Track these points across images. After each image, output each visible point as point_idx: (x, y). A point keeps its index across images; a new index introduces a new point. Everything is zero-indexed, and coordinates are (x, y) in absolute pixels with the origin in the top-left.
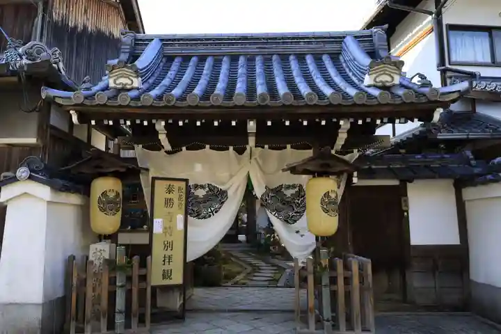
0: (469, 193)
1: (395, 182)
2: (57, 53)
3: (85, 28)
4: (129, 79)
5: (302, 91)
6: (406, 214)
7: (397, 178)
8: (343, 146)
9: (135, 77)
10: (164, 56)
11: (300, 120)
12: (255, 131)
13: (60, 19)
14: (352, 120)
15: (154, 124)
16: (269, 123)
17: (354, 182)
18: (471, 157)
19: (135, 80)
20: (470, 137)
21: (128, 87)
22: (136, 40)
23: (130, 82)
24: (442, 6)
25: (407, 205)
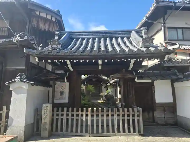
0: (176, 85)
1: (150, 81)
2: (34, 38)
3: (45, 30)
4: (57, 45)
5: (117, 50)
6: (154, 92)
7: (151, 80)
8: (132, 68)
9: (59, 45)
10: (70, 38)
11: (117, 60)
12: (101, 64)
13: (35, 26)
14: (135, 59)
15: (66, 62)
16: (106, 61)
17: (136, 81)
18: (177, 72)
19: (59, 46)
20: (176, 65)
21: (56, 48)
22: (60, 33)
23: (57, 47)
24: (166, 20)
25: (154, 89)
